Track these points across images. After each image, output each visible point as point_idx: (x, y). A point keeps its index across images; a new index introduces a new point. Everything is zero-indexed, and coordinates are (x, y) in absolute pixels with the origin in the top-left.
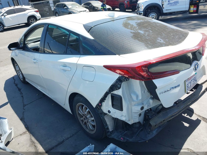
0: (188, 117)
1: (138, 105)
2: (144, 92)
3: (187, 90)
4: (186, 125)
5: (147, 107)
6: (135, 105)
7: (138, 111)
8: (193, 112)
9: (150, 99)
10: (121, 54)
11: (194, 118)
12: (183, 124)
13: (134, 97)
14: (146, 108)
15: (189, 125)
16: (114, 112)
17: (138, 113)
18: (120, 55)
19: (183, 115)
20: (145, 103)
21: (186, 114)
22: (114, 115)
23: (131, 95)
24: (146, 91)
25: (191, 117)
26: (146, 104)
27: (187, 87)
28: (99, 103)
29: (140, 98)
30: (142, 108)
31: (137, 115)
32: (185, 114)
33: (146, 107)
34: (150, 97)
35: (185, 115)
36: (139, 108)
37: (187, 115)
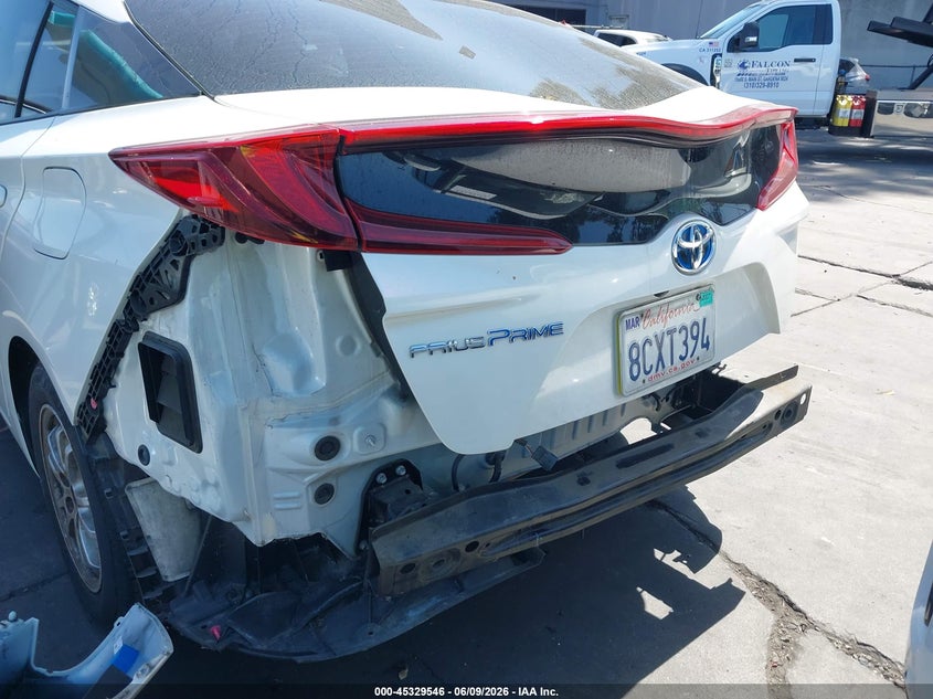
0: (682, 568)
1: (301, 425)
2: (343, 345)
3: (634, 378)
4: (656, 608)
5: (362, 441)
6: (282, 422)
7: (299, 460)
8: (716, 548)
9: (384, 394)
10: (221, 93)
11: (711, 576)
12: (641, 603)
13: (282, 373)
14: (353, 450)
15: (670, 609)
16: (167, 459)
17: (308, 479)
18: (217, 98)
19: (658, 554)
20: (349, 416)
21: (676, 554)
22: (171, 481)
23: (259, 357)
24: (359, 347)
25: (695, 569)
26: (356, 427)
27: (635, 362)
28: (88, 398)
29: (319, 380)
30: (327, 448)
31: (302, 491)
32: (667, 551)
33: (356, 448)
34: (386, 387)
35: (670, 559)
36: (305, 442)
37: (676, 560)
